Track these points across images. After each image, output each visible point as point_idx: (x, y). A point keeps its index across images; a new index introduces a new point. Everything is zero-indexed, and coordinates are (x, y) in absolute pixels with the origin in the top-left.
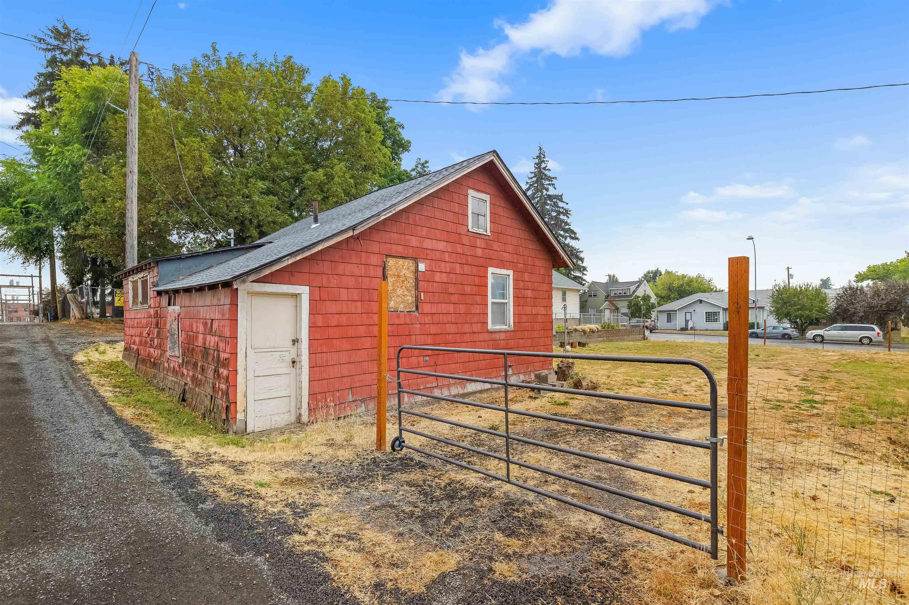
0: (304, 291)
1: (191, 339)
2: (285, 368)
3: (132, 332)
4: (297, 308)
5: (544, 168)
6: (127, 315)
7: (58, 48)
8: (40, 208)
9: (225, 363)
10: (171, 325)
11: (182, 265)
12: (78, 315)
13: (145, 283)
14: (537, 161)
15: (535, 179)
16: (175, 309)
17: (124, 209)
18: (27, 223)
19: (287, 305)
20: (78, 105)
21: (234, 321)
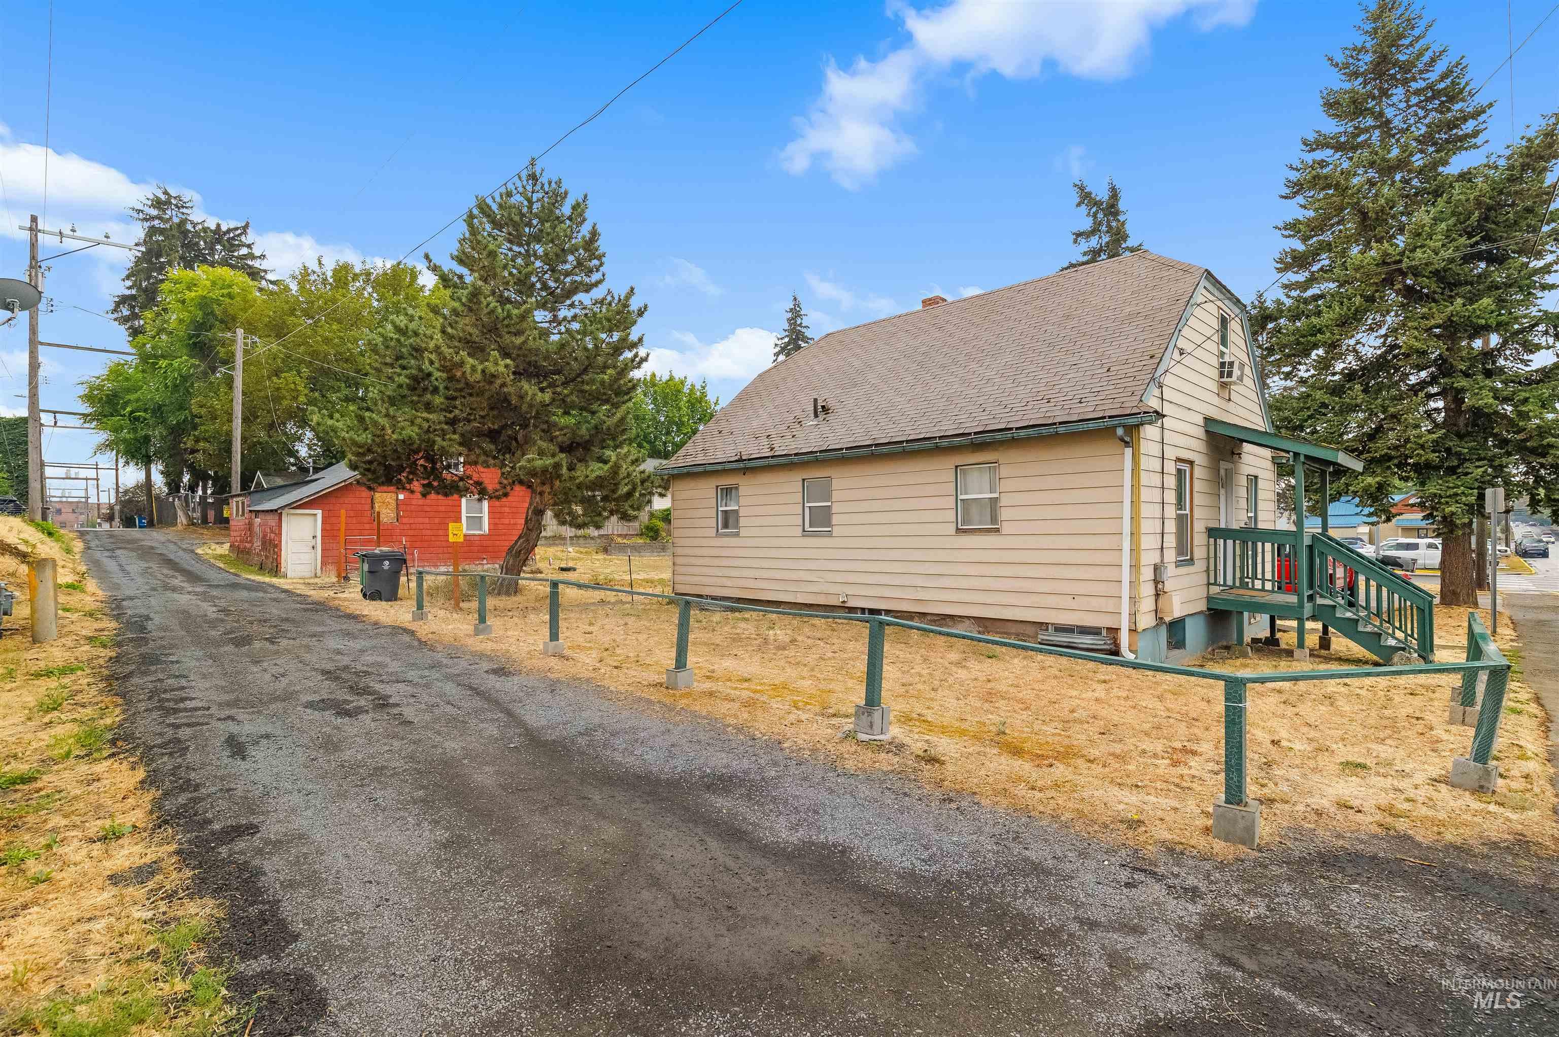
0: (319, 513)
1: (265, 536)
2: (309, 549)
3: (235, 534)
4: (316, 521)
5: (800, 325)
6: (231, 523)
7: (159, 218)
8: (148, 416)
9: (276, 546)
10: (257, 529)
11: (265, 494)
12: (185, 522)
13: (243, 503)
14: (790, 315)
15: (786, 340)
16: (258, 520)
17: (231, 431)
18: (135, 430)
19: (311, 518)
20: (185, 315)
21: (280, 526)
